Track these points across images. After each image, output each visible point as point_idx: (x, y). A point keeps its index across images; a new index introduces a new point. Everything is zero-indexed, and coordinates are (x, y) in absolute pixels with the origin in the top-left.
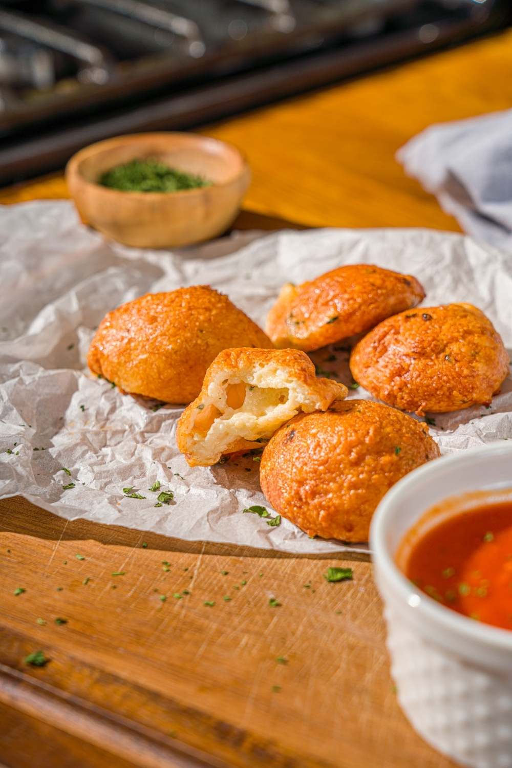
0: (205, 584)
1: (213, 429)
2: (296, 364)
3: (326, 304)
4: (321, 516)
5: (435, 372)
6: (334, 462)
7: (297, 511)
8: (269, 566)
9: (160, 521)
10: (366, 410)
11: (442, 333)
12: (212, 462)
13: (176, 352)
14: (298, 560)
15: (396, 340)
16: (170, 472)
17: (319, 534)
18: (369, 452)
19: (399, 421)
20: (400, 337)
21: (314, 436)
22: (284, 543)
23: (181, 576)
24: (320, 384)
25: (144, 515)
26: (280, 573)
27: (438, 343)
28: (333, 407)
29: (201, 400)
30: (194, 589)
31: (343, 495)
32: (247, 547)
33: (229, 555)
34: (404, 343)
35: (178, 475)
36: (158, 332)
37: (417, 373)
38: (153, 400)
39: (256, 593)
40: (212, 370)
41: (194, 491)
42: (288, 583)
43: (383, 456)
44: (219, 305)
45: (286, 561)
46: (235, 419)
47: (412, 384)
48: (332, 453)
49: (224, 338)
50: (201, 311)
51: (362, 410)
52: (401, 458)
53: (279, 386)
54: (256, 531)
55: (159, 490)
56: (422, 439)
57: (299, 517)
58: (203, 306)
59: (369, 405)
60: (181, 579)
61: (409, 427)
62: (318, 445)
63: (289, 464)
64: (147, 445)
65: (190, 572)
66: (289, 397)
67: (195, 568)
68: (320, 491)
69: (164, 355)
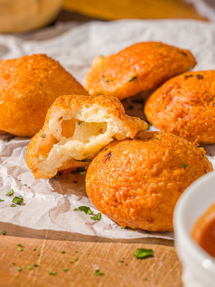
0: (49, 259)
1: (53, 152)
2: (113, 105)
3: (128, 68)
4: (131, 212)
5: (207, 115)
6: (141, 174)
7: (113, 209)
8: (94, 247)
9: (15, 216)
10: (163, 138)
11: (211, 88)
12: (51, 175)
13: (24, 100)
14: (114, 243)
15: (179, 92)
16: (20, 183)
17: (129, 226)
18: (165, 167)
19: (185, 146)
20: (182, 91)
21: (126, 155)
22: (104, 231)
23: (32, 254)
24: (130, 119)
25: (3, 212)
26: (102, 252)
27: (209, 95)
28: (139, 136)
29: (44, 131)
30: (41, 263)
31: (147, 197)
32: (77, 234)
33: (65, 240)
34: (185, 94)
35: (26, 185)
36: (11, 86)
37: (194, 115)
38: (7, 134)
39: (86, 266)
40: (52, 110)
41: (38, 196)
42: (108, 259)
43: (175, 169)
44: (54, 67)
45: (106, 244)
46: (68, 145)
47: (190, 123)
48: (139, 167)
49: (57, 90)
50: (42, 71)
51: (159, 138)
52: (187, 172)
53: (100, 121)
54: (84, 224)
55: (13, 196)
56: (201, 159)
57: (115, 213)
58: (43, 68)
59: (164, 135)
60: (31, 256)
61: (192, 150)
62: (129, 162)
63: (108, 176)
64: (3, 165)
65: (37, 252)
66: (107, 129)
67: (41, 249)
68: (130, 195)
69: (15, 102)
